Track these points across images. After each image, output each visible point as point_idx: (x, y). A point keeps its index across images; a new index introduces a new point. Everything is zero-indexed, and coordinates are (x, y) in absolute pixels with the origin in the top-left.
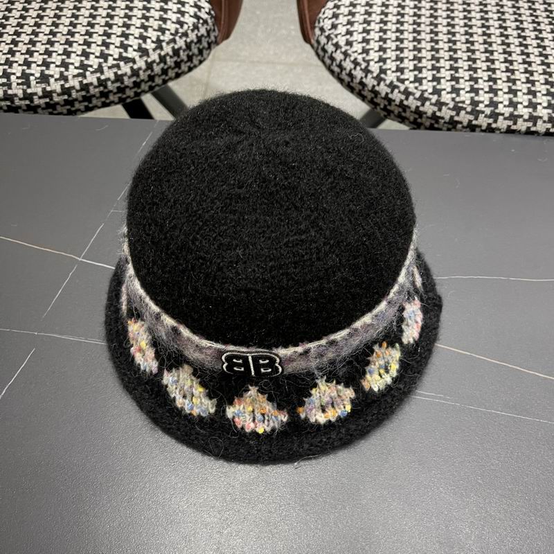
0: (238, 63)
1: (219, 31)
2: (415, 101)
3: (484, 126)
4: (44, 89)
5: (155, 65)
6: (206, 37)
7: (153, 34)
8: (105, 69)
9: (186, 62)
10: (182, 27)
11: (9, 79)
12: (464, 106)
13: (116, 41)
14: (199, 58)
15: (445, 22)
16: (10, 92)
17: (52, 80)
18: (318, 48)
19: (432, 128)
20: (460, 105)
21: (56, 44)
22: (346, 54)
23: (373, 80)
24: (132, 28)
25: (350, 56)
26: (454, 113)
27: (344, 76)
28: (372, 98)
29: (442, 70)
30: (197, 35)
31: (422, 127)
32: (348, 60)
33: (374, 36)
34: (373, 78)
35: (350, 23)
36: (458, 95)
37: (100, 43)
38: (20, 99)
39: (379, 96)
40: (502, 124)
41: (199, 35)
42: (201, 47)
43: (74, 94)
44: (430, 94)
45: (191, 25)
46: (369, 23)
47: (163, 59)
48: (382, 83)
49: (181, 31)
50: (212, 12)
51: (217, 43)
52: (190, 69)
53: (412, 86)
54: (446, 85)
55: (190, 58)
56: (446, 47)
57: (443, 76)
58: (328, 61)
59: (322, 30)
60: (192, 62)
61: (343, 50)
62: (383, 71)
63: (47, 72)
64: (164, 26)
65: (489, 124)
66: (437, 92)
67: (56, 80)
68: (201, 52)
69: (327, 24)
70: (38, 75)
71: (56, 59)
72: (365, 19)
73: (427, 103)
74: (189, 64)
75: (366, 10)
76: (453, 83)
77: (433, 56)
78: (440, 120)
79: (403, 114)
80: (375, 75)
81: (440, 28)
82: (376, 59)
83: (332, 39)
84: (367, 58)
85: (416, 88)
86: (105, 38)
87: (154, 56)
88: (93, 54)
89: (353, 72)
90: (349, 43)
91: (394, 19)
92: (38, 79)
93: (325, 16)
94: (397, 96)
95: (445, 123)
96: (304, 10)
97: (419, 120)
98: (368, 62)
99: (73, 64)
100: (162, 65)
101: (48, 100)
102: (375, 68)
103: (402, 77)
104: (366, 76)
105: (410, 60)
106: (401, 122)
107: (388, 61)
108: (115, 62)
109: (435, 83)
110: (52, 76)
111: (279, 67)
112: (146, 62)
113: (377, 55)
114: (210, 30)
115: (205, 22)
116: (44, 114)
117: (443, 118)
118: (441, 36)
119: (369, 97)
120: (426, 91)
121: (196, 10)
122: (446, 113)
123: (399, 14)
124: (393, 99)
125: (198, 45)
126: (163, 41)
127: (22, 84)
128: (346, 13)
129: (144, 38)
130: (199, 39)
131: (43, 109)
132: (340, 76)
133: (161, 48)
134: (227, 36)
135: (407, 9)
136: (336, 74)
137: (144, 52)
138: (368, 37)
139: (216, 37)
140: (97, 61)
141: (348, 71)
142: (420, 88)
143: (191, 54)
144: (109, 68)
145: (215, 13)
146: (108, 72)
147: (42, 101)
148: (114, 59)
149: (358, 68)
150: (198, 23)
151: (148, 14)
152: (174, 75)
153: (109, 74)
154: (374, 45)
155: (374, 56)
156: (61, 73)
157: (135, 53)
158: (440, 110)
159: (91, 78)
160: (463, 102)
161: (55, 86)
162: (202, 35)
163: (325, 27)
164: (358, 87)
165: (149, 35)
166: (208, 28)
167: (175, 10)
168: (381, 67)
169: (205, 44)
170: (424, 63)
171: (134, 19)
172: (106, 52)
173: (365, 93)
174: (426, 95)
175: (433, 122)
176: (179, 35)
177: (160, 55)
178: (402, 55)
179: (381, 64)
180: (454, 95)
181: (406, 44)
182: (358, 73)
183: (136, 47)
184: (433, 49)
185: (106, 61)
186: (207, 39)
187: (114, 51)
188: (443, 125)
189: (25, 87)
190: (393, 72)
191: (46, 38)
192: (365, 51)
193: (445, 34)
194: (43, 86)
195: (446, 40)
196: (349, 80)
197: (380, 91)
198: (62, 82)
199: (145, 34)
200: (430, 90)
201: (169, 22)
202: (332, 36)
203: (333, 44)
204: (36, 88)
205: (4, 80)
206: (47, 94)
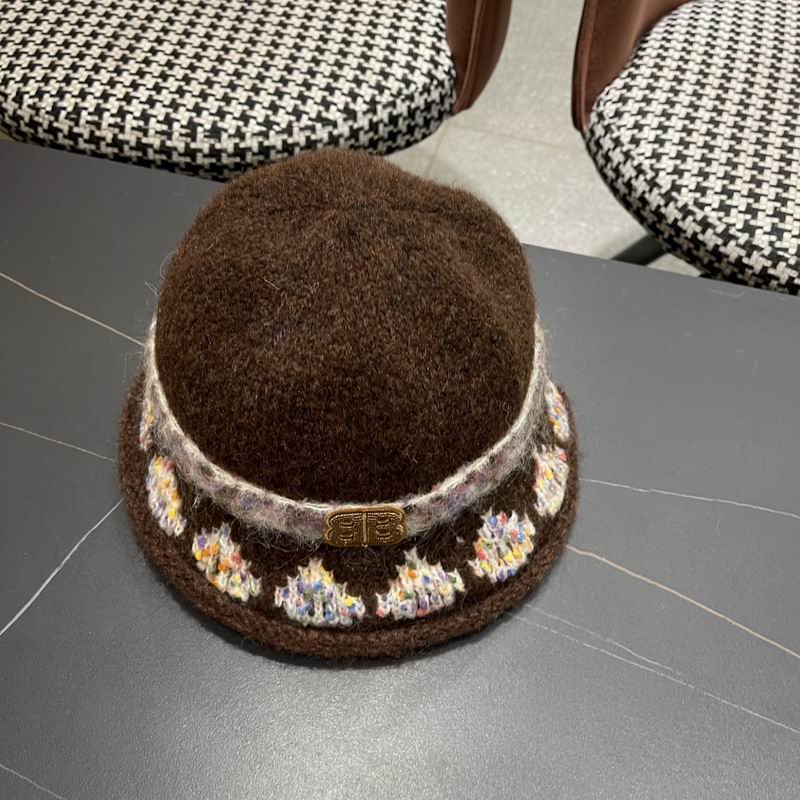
0: (481, 135)
1: (458, 97)
2: (714, 237)
4: (212, 147)
5: (362, 133)
6: (437, 104)
7: (366, 92)
8: (296, 130)
9: (404, 135)
10: (408, 86)
11: (170, 126)
12: (786, 255)
13: (317, 94)
14: (424, 130)
15: (780, 131)
16: (169, 143)
17: (224, 136)
18: (590, 140)
19: (732, 279)
20: (780, 253)
21: (239, 90)
22: (627, 155)
23: (659, 198)
24: (342, 80)
25: (633, 159)
26: (768, 263)
27: (619, 184)
28: (654, 223)
29: (763, 199)
30: (426, 100)
31: (719, 276)
32: (629, 163)
33: (674, 136)
34: (660, 194)
35: (642, 113)
36: (780, 238)
37: (295, 95)
38: (180, 155)
39: (664, 221)
41: (429, 100)
42: (429, 116)
43: (249, 157)
44: (739, 230)
45: (420, 86)
46: (668, 116)
47: (374, 126)
48: (672, 204)
49: (405, 92)
50: (453, 72)
51: (451, 113)
52: (409, 144)
53: (714, 215)
54: (764, 222)
55: (411, 130)
56: (776, 166)
57: (762, 207)
58: (601, 161)
59: (601, 116)
60: (412, 135)
61: (625, 149)
62: (676, 188)
63: (220, 125)
64: (384, 83)
66: (749, 229)
67: (230, 136)
68: (427, 123)
69: (609, 110)
70: (208, 126)
71: (236, 109)
72: (664, 110)
73: (732, 243)
74: (407, 137)
75: (668, 99)
76: (776, 220)
77: (753, 177)
78: (747, 270)
79: (695, 252)
80: (663, 191)
81: (772, 138)
82: (670, 170)
83: (612, 132)
84: (657, 166)
85: (720, 219)
86: (303, 89)
87: (363, 122)
88: (284, 108)
89: (633, 182)
90: (635, 141)
91: (707, 116)
92: (208, 131)
93: (609, 97)
94: (690, 226)
95: (753, 274)
96: (580, 85)
97: (716, 265)
98: (657, 171)
99: (255, 118)
100: (371, 134)
101: (214, 160)
102: (665, 181)
103: (702, 200)
104: (651, 191)
105: (719, 178)
106: (690, 263)
107: (686, 175)
108: (310, 123)
109: (748, 217)
110: (226, 131)
111: (537, 148)
112: (351, 128)
113: (672, 163)
114: (446, 94)
115: (441, 84)
116: (205, 178)
117: (751, 268)
118: (770, 150)
119: (650, 220)
120: (734, 225)
121: (431, 66)
122: (757, 262)
123: (715, 109)
124: (684, 228)
125: (425, 114)
126: (379, 103)
127: (186, 135)
128: (639, 98)
129: (354, 96)
130: (428, 106)
131: (206, 171)
132: (614, 184)
133: (374, 112)
134: (467, 104)
135: (728, 104)
136: (609, 180)
137: (350, 114)
138: (664, 137)
139: (451, 105)
140: (288, 118)
141: (626, 179)
142: (725, 220)
143: (413, 124)
144: (301, 129)
145: (457, 73)
146: (299, 134)
147: (207, 161)
148: (310, 119)
149: (641, 177)
150: (431, 83)
151: (365, 65)
152: (385, 149)
153: (299, 138)
154: (670, 149)
155: (667, 164)
156: (238, 129)
157: (339, 114)
158: (749, 255)
159: (275, 140)
160: (786, 250)
161: (227, 144)
162: (433, 102)
163: (605, 114)
164: (637, 204)
165: (362, 92)
166: (444, 92)
167: (403, 63)
168: (674, 181)
169: (435, 113)
170: (738, 185)
171: (346, 68)
172: (302, 108)
173: (645, 214)
174: (732, 231)
175: (736, 270)
176: (402, 97)
177: (371, 121)
178: (707, 169)
179: (676, 177)
180: (773, 238)
181: (717, 153)
182: (640, 185)
183: (341, 107)
184: (755, 167)
185: (298, 119)
186: (439, 107)
187: (311, 108)
188: (750, 278)
189: (189, 140)
190: (690, 191)
191: (228, 79)
192: (657, 156)
193: (777, 148)
194: (212, 141)
195: (777, 157)
196: (626, 191)
197: (667, 215)
198: (237, 140)
199: (357, 91)
200: (740, 226)
201: (391, 79)
202: (613, 127)
203: (611, 139)
204: (203, 144)
205: (165, 127)
206: (215, 153)
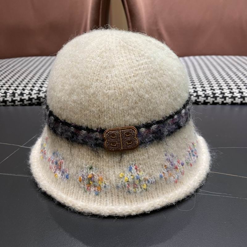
3: (220, 102)
12: (209, 95)
16: (6, 99)
17: (25, 95)
20: (207, 95)
26: (205, 99)
29: (196, 85)
36: (206, 92)
38: (10, 102)
40: (229, 101)
43: (34, 101)
57: (197, 87)
63: (23, 92)
65: (223, 102)
66: (196, 92)
67: (27, 95)
70: (19, 93)
71: (28, 88)
73: (192, 97)
88: (44, 87)
99: (35, 90)
101: (22, 103)
109: (194, 89)
117: (200, 102)
122: (201, 99)
147: (19, 103)
158: (198, 98)
159: (42, 95)
161: (26, 97)
174: (191, 94)
189: (13, 97)
194: (21, 97)
198: (29, 96)
200: (193, 91)
204: (17, 98)
205: (4, 95)
206: (22, 100)
